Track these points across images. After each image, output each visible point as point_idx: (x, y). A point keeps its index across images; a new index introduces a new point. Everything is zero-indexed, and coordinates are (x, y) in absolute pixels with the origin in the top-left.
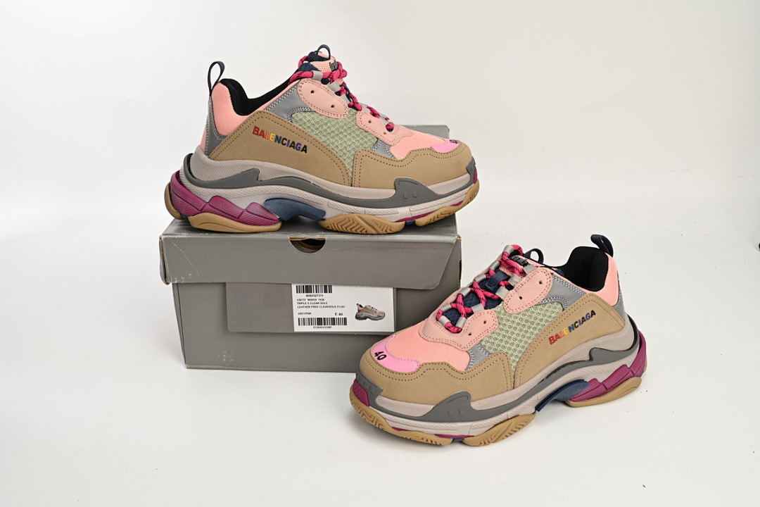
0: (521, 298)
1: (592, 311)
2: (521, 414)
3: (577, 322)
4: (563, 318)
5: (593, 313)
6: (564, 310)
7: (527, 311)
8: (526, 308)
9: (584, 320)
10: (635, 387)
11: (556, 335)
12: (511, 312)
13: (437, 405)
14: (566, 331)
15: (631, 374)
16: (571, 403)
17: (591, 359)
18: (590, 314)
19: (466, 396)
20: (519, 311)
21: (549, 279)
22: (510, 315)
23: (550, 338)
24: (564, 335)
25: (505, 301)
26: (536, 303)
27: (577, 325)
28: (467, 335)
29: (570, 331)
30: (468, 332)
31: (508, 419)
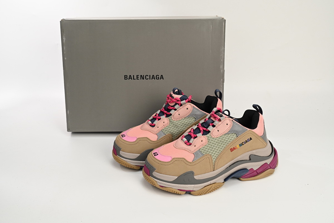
0: (218, 131)
1: (250, 138)
2: (217, 182)
3: (243, 142)
4: (236, 140)
5: (251, 139)
6: (237, 137)
7: (221, 136)
8: (220, 135)
9: (246, 142)
10: (271, 173)
11: (234, 148)
12: (214, 137)
13: (179, 176)
14: (238, 146)
15: (269, 167)
16: (241, 179)
17: (250, 159)
18: (249, 139)
19: (192, 173)
20: (217, 136)
21: (231, 123)
22: (213, 138)
23: (231, 149)
24: (237, 148)
25: (211, 132)
26: (225, 133)
27: (243, 143)
28: (194, 146)
29: (240, 146)
30: (194, 145)
31: (211, 184)
